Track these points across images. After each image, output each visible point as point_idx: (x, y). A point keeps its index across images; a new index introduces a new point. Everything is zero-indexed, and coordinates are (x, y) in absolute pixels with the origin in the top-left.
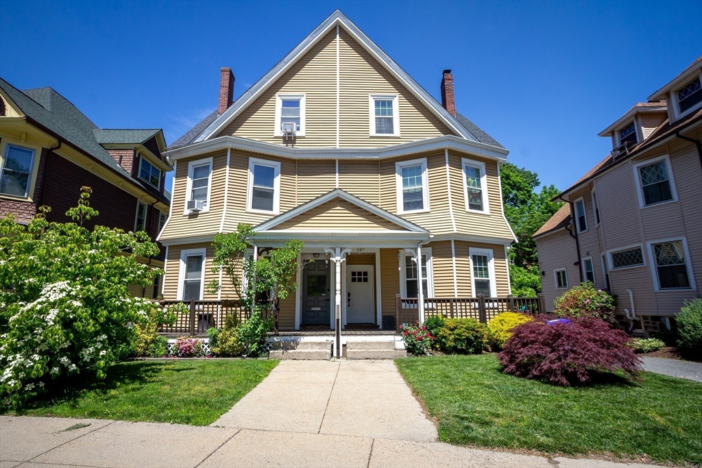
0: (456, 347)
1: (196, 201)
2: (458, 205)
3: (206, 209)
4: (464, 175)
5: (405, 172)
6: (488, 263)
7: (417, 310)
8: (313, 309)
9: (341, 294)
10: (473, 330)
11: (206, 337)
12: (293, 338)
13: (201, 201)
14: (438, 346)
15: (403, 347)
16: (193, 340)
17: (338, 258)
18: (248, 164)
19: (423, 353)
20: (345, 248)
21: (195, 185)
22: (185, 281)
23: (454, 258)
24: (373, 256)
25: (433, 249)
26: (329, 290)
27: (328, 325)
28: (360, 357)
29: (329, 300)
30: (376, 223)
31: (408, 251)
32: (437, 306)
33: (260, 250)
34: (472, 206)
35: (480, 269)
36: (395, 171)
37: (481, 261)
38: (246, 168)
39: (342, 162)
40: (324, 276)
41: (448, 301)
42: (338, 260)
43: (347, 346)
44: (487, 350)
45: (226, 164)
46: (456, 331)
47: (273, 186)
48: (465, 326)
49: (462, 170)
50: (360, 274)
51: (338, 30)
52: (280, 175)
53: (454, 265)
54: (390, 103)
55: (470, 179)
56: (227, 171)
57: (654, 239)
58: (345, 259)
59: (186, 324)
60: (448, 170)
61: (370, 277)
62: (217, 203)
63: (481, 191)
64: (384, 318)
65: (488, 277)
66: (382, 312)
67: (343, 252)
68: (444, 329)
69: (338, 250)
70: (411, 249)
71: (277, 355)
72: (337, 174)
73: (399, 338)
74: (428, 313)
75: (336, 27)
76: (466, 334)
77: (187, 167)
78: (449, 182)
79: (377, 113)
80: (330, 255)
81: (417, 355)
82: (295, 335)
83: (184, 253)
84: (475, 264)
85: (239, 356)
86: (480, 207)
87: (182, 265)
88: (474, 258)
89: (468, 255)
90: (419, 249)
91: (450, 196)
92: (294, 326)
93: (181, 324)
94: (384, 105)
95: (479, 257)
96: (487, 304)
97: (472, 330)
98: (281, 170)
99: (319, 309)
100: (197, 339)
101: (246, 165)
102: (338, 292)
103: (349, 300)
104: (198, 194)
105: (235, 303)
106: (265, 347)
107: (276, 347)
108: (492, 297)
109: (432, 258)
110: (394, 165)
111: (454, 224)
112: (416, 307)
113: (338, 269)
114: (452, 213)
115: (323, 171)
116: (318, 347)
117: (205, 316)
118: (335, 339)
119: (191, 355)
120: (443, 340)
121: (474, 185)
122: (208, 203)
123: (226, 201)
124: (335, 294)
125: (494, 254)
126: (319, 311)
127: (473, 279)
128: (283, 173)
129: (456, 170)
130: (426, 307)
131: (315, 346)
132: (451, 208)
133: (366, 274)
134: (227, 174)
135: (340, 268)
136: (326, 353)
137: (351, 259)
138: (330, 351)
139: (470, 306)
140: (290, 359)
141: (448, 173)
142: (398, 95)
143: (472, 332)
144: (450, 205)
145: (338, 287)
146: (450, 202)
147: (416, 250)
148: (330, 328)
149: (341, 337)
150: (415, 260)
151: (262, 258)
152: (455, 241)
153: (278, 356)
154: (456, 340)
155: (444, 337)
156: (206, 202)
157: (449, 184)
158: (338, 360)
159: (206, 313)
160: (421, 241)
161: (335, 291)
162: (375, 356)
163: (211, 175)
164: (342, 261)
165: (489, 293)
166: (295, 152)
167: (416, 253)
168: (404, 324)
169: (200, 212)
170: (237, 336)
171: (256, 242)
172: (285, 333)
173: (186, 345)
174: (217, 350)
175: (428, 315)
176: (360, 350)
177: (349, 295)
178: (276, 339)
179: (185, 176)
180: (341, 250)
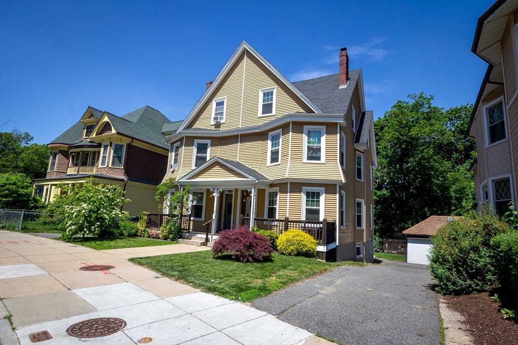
2: (296, 158)
4: (305, 138)
6: (321, 197)
17: (216, 194)
21: (175, 156)
23: (289, 194)
32: (280, 224)
35: (313, 201)
36: (268, 138)
38: (193, 145)
39: (242, 136)
47: (207, 154)
49: (304, 135)
51: (245, 53)
52: (210, 147)
53: (288, 198)
54: (272, 93)
55: (311, 139)
56: (183, 149)
57: (495, 175)
58: (219, 194)
60: (291, 136)
62: (179, 165)
63: (321, 146)
65: (319, 206)
67: (219, 190)
69: (216, 190)
72: (239, 143)
75: (245, 51)
77: (173, 147)
79: (264, 101)
84: (307, 198)
86: (317, 159)
88: (307, 193)
89: (301, 192)
91: (290, 153)
94: (268, 95)
95: (312, 193)
98: (211, 144)
104: (176, 161)
108: (320, 220)
109: (279, 193)
110: (268, 134)
111: (287, 172)
114: (289, 165)
115: (233, 142)
121: (314, 143)
123: (182, 164)
125: (326, 191)
127: (304, 208)
129: (298, 135)
132: (289, 161)
135: (216, 199)
141: (290, 138)
142: (276, 86)
144: (289, 159)
145: (215, 210)
146: (290, 157)
157: (290, 145)
160: (255, 184)
163: (179, 151)
165: (318, 218)
166: (220, 133)
173: (152, 233)
180: (218, 189)
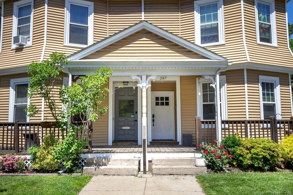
0: (254, 165)
1: (20, 36)
2: (250, 38)
3: (29, 43)
4: (256, 11)
5: (203, 10)
6: (275, 90)
7: (215, 129)
8: (124, 128)
9: (147, 116)
10: (270, 149)
11: (28, 154)
12: (105, 155)
13: (26, 37)
14: (235, 163)
15: (204, 164)
16: (17, 157)
17: (144, 84)
18: (64, 3)
19: (222, 169)
20: (150, 76)
21: (20, 22)
22: (15, 106)
23: (246, 85)
24: (174, 84)
25: (227, 77)
26: (137, 112)
27: (136, 141)
28: (165, 173)
29: (136, 121)
30: (178, 52)
31: (207, 77)
33: (75, 77)
34: (262, 39)
35: (268, 95)
36: (194, 9)
37: (268, 87)
38: (63, 6)
39: (147, 2)
40: (133, 101)
41: (243, 122)
42: (144, 86)
43: (153, 162)
44: (281, 168)
45: (45, 3)
46: (253, 151)
47: (87, 24)
48: (261, 146)
49: (255, 6)
50: (162, 98)
52: (93, 14)
53: (246, 91)
55: (261, 15)
56: (46, 9)
58: (150, 85)
59: (11, 141)
60: (242, 6)
61: (171, 101)
62: (38, 38)
63: (270, 25)
64: (184, 136)
65: (274, 101)
66: (182, 131)
67: (149, 79)
68: (241, 148)
69: (144, 77)
70: (210, 75)
71: (89, 171)
72: (143, 13)
73: (199, 155)
74: (225, 132)
76: (263, 153)
77: (13, 7)
78: (243, 16)
80: (137, 82)
81: (216, 172)
82: (107, 152)
83: (13, 81)
84: (263, 90)
85: (56, 171)
86: (269, 40)
87: (12, 92)
88: (263, 84)
89: (258, 82)
90: (218, 76)
91: (243, 30)
92: (108, 143)
93: (7, 141)
95: (267, 84)
96: (278, 125)
97: (268, 150)
98: (94, 9)
99: (129, 128)
100: (20, 156)
101: (63, 4)
102: (144, 115)
103: (153, 121)
104: (23, 31)
105: (53, 125)
106: (80, 163)
107: (89, 163)
109: (226, 84)
110: (193, 4)
111: (247, 54)
112: (214, 127)
113: (144, 94)
114: (245, 45)
115: (131, 10)
116: (127, 164)
117: (32, 135)
118: (141, 156)
119: (13, 171)
120: (241, 158)
121: (264, 20)
122: (31, 39)
123: (45, 36)
124: (142, 116)
125: (280, 81)
126: (128, 130)
127: (262, 103)
128: (96, 12)
129: (249, 6)
130: (223, 127)
131: (123, 163)
132: (244, 40)
133: (167, 99)
134: (46, 12)
135: (145, 93)
136: (134, 170)
137: (155, 86)
138: (137, 167)
139: (259, 126)
140: (101, 174)
141: (242, 8)
143: (268, 152)
144: (244, 37)
145: (144, 110)
146: (244, 35)
147: (214, 77)
148: (137, 144)
149: (147, 154)
150: (214, 86)
151: (76, 84)
152: (247, 70)
153: (91, 172)
154: (252, 159)
155: (241, 155)
156: (29, 37)
157: (243, 19)
158: (145, 175)
159: (32, 132)
160: (219, 69)
161: (142, 114)
162: (178, 172)
163: (32, 13)
164: (147, 87)
165: (275, 115)
167: (215, 79)
168: (203, 143)
169: (24, 46)
170: (54, 154)
171: (70, 70)
172: (99, 149)
173: (9, 162)
174: (37, 166)
175: (225, 134)
176: (164, 167)
177: (153, 116)
178: (90, 156)
179: (11, 15)
180: (147, 77)
